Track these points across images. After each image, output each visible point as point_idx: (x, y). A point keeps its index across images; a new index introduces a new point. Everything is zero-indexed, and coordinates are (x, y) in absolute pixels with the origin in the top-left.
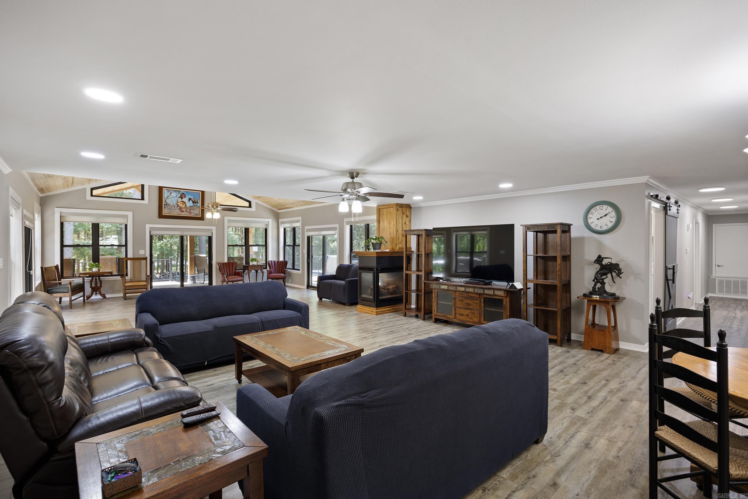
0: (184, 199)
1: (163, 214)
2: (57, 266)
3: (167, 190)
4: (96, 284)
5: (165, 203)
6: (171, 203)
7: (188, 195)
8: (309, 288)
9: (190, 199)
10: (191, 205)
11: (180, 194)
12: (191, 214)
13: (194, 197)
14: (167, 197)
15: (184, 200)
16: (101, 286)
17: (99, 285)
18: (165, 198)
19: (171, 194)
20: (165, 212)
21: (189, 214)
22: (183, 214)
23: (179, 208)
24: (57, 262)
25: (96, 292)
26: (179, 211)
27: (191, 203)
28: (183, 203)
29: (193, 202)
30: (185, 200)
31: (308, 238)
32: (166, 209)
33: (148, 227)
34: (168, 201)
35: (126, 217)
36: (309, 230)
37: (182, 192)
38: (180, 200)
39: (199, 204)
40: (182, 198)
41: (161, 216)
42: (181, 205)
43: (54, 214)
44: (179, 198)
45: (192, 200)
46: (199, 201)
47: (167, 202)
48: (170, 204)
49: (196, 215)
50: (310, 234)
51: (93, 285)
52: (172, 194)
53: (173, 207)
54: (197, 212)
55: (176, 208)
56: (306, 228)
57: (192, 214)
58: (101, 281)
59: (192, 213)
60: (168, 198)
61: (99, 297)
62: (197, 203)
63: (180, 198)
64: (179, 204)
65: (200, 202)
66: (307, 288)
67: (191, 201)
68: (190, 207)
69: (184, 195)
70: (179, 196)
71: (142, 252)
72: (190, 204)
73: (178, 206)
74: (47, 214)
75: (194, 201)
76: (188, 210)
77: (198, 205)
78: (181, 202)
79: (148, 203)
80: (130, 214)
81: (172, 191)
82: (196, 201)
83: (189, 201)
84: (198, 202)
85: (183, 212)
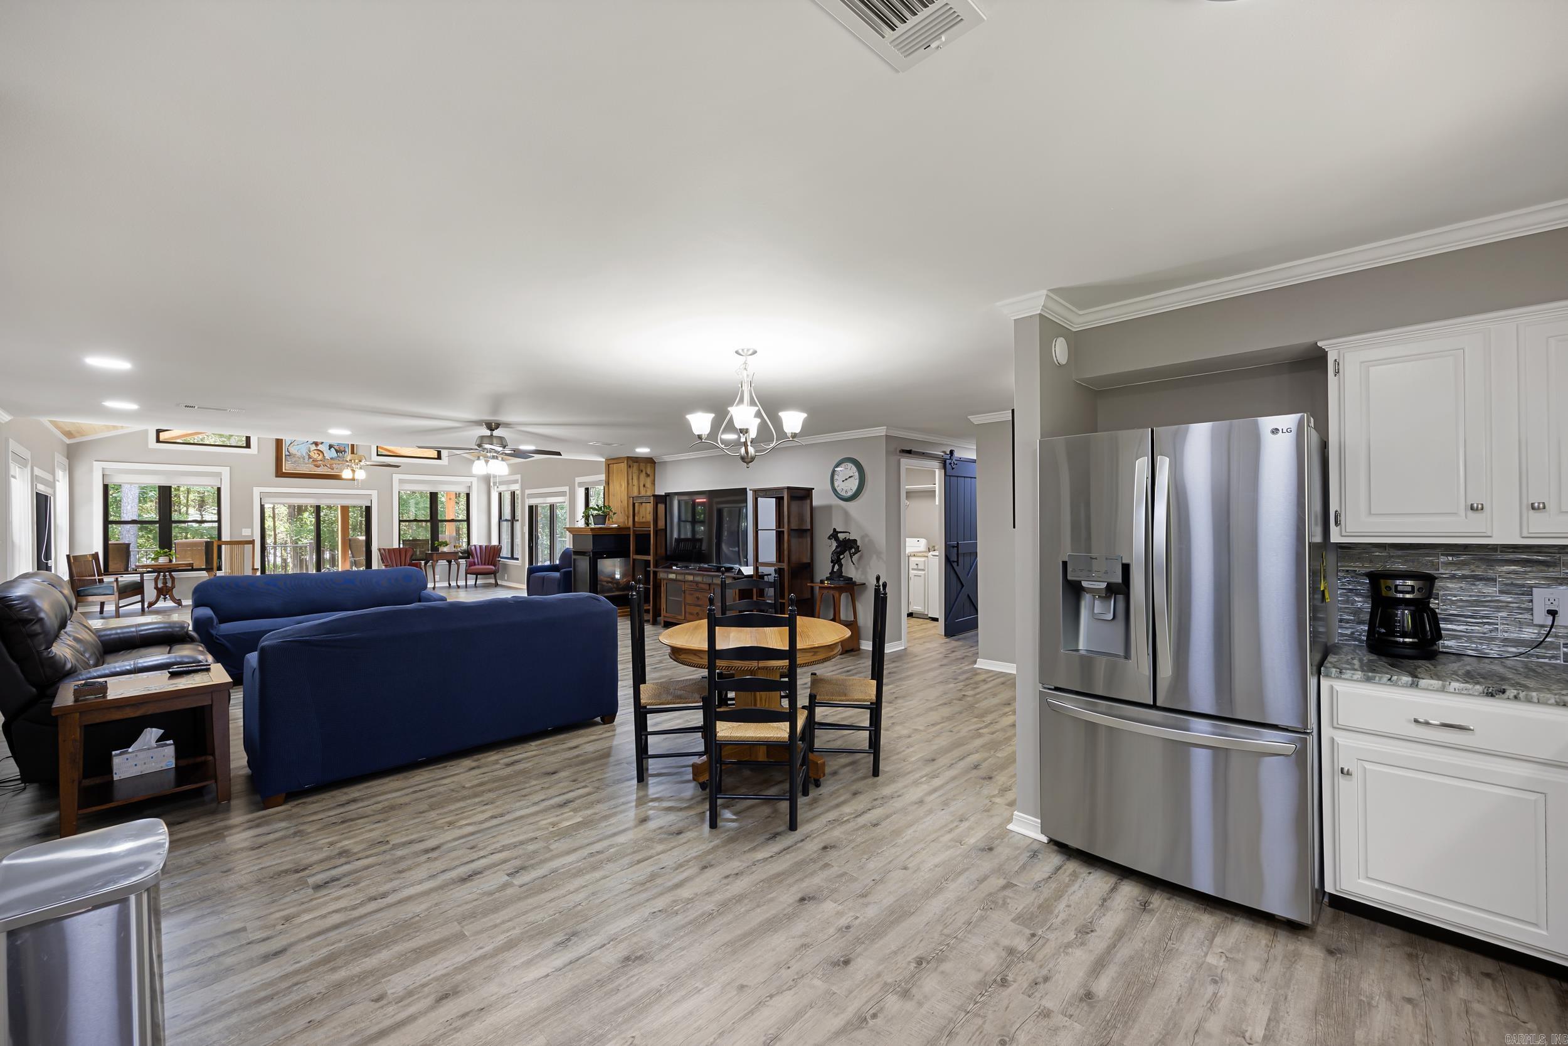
0: (320, 445)
1: (284, 471)
2: (97, 554)
4: (165, 583)
5: (287, 453)
6: (297, 453)
9: (331, 447)
10: (333, 456)
12: (332, 471)
13: (338, 443)
14: (291, 443)
15: (320, 447)
16: (173, 587)
17: (169, 584)
18: (288, 445)
20: (287, 467)
21: (329, 470)
22: (319, 471)
23: (311, 460)
24: (98, 548)
25: (165, 596)
26: (313, 466)
27: (333, 453)
28: (319, 453)
29: (337, 451)
30: (323, 447)
31: (531, 508)
32: (289, 462)
33: (257, 491)
34: (293, 450)
35: (219, 475)
36: (531, 496)
38: (313, 447)
39: (348, 455)
40: (317, 445)
41: (279, 473)
42: (315, 456)
43: (91, 470)
44: (312, 444)
45: (335, 447)
47: (291, 454)
48: (295, 455)
50: (533, 501)
51: (160, 585)
53: (301, 460)
55: (306, 461)
56: (527, 492)
57: (335, 470)
58: (173, 578)
60: (292, 445)
61: (170, 604)
62: (343, 453)
63: (314, 445)
64: (312, 454)
65: (348, 450)
67: (332, 450)
68: (331, 459)
71: (246, 533)
72: (330, 454)
73: (310, 457)
74: (80, 473)
75: (339, 449)
76: (328, 465)
77: (346, 456)
78: (315, 452)
79: (256, 453)
80: (225, 472)
82: (342, 449)
83: (329, 449)
84: (345, 451)
85: (318, 467)
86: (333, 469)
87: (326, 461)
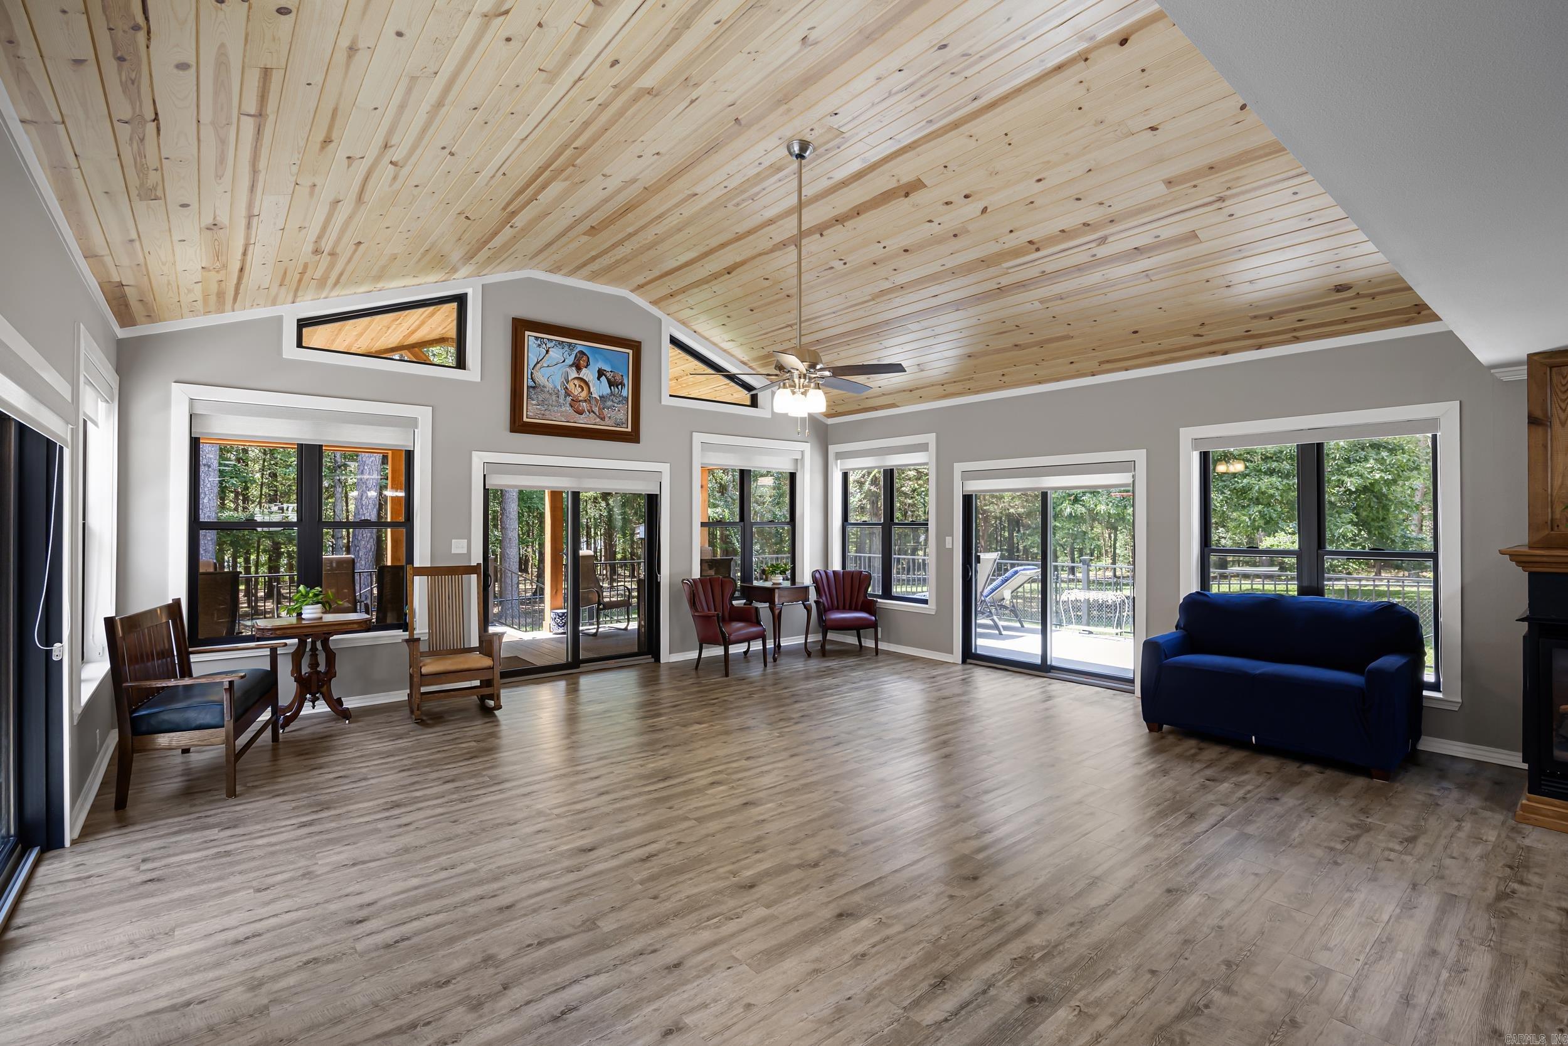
0: (584, 370)
1: (525, 419)
2: (177, 602)
3: (537, 338)
4: (314, 664)
5: (531, 384)
6: (547, 383)
7: (597, 361)
8: (969, 661)
9: (601, 373)
10: (605, 393)
11: (573, 356)
12: (603, 423)
13: (612, 366)
14: (538, 363)
15: (585, 373)
16: (331, 672)
17: (322, 668)
18: (531, 366)
19: (547, 352)
20: (531, 412)
21: (598, 420)
22: (583, 421)
23: (569, 399)
24: (177, 588)
25: (313, 695)
26: (571, 411)
28: (582, 384)
29: (611, 384)
30: (589, 374)
31: (968, 500)
32: (534, 402)
33: (478, 460)
34: (541, 377)
35: (411, 423)
36: (967, 475)
37: (579, 348)
38: (573, 374)
39: (627, 391)
40: (579, 369)
41: (518, 425)
42: (576, 391)
43: (166, 404)
44: (571, 366)
45: (608, 374)
46: (625, 382)
47: (537, 380)
48: (544, 387)
49: (617, 425)
50: (973, 486)
51: (305, 669)
52: (550, 352)
53: (554, 397)
54: (621, 416)
55: (561, 401)
56: (959, 468)
59: (607, 419)
60: (539, 365)
61: (322, 707)
62: (620, 387)
63: (574, 368)
64: (571, 386)
65: (629, 382)
66: (964, 662)
67: (603, 379)
68: (601, 397)
69: (584, 358)
70: (570, 360)
71: (458, 547)
72: (600, 388)
73: (568, 393)
74: (143, 407)
75: (612, 379)
76: (596, 410)
77: (624, 393)
78: (576, 382)
79: (479, 380)
80: (423, 415)
81: (552, 344)
82: (618, 378)
83: (599, 379)
85: (580, 413)
86: (603, 419)
87: (593, 402)
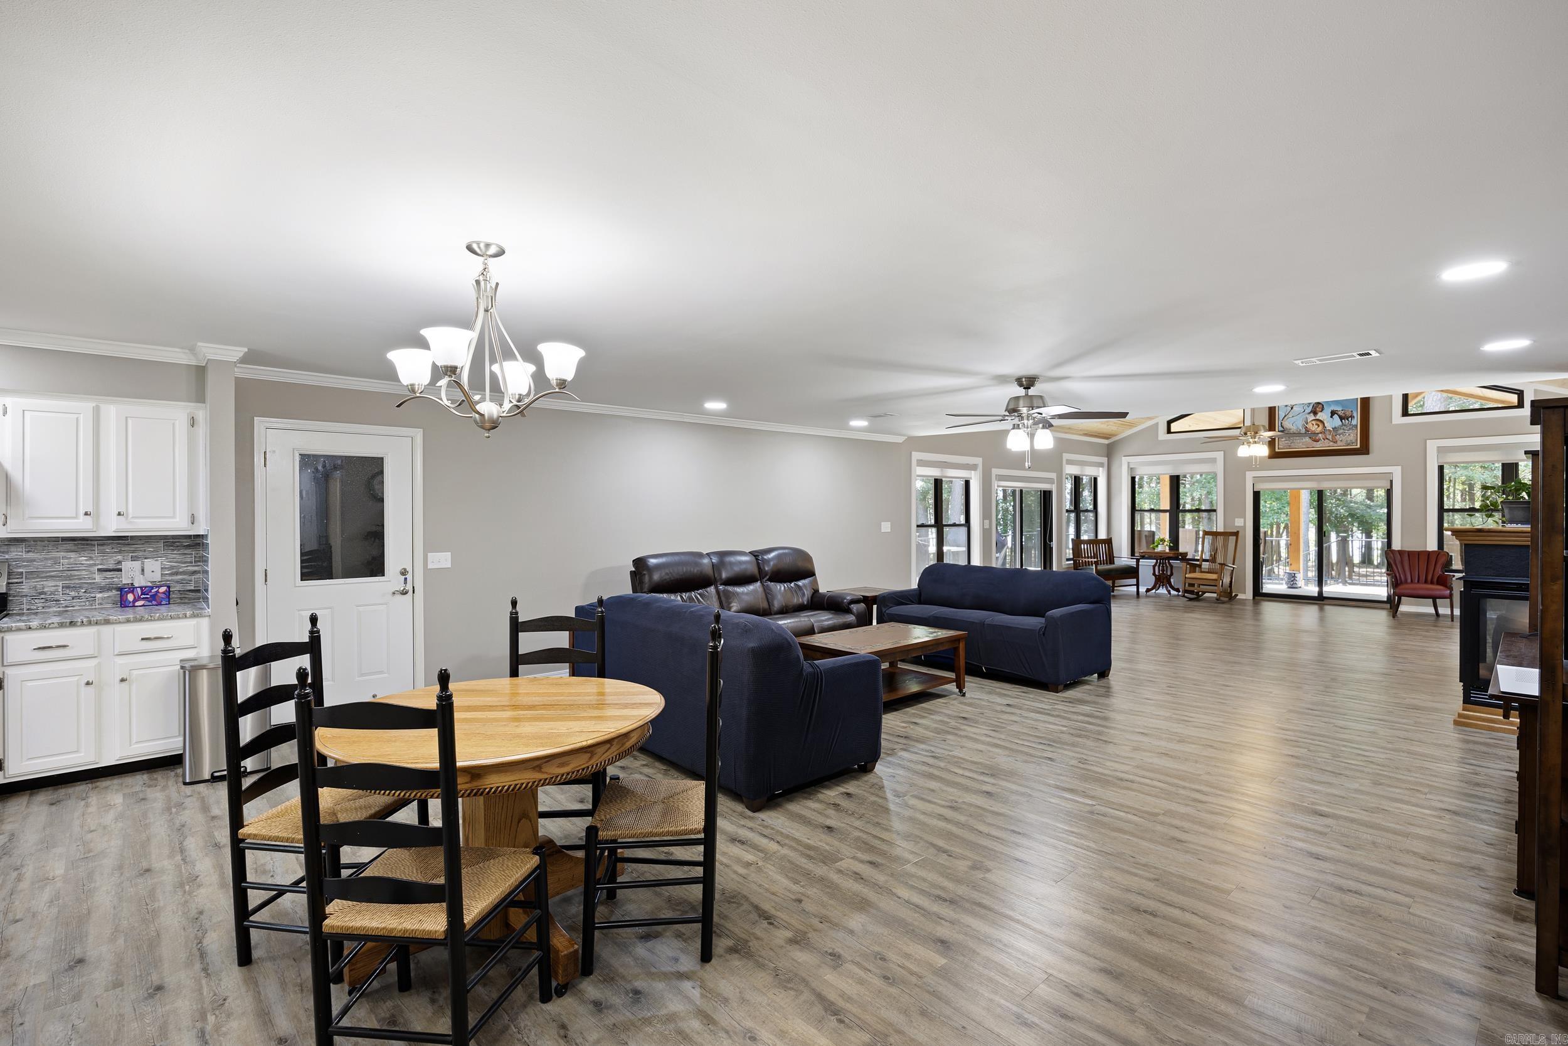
0: (1320, 414)
1: (1280, 451)
4: (1163, 570)
5: (1281, 426)
6: (1292, 427)
7: (1330, 405)
9: (1333, 413)
10: (1337, 426)
11: (1311, 407)
12: (1336, 445)
13: (1343, 406)
14: (1285, 416)
15: (1320, 416)
16: (1170, 575)
17: (1167, 573)
18: (1281, 419)
19: (1292, 408)
20: (1283, 446)
21: (1332, 443)
23: (1308, 434)
24: (1125, 534)
25: (1163, 583)
26: (1310, 441)
27: (1336, 422)
28: (1318, 423)
29: (1341, 418)
30: (1323, 416)
32: (1282, 440)
33: (1249, 476)
34: (1288, 424)
35: (1213, 461)
38: (1312, 417)
39: (1357, 421)
40: (1315, 413)
41: (1275, 455)
42: (1314, 428)
43: (1122, 465)
44: (1309, 413)
45: (1339, 413)
46: (1355, 414)
47: (1286, 426)
48: (1290, 429)
49: (1348, 445)
51: (1158, 572)
52: (1294, 408)
54: (1352, 438)
55: (1302, 436)
57: (1339, 443)
62: (1350, 419)
63: (1312, 414)
64: (1309, 426)
67: (1336, 416)
68: (1334, 429)
69: (1320, 406)
70: (1309, 410)
71: (1238, 522)
72: (1332, 423)
73: (1307, 430)
75: (1343, 415)
76: (1330, 437)
77: (1354, 422)
78: (1313, 422)
80: (1219, 457)
82: (1349, 414)
83: (1331, 417)
84: (1352, 417)
85: (1317, 441)
86: (1336, 442)
87: (1327, 433)
